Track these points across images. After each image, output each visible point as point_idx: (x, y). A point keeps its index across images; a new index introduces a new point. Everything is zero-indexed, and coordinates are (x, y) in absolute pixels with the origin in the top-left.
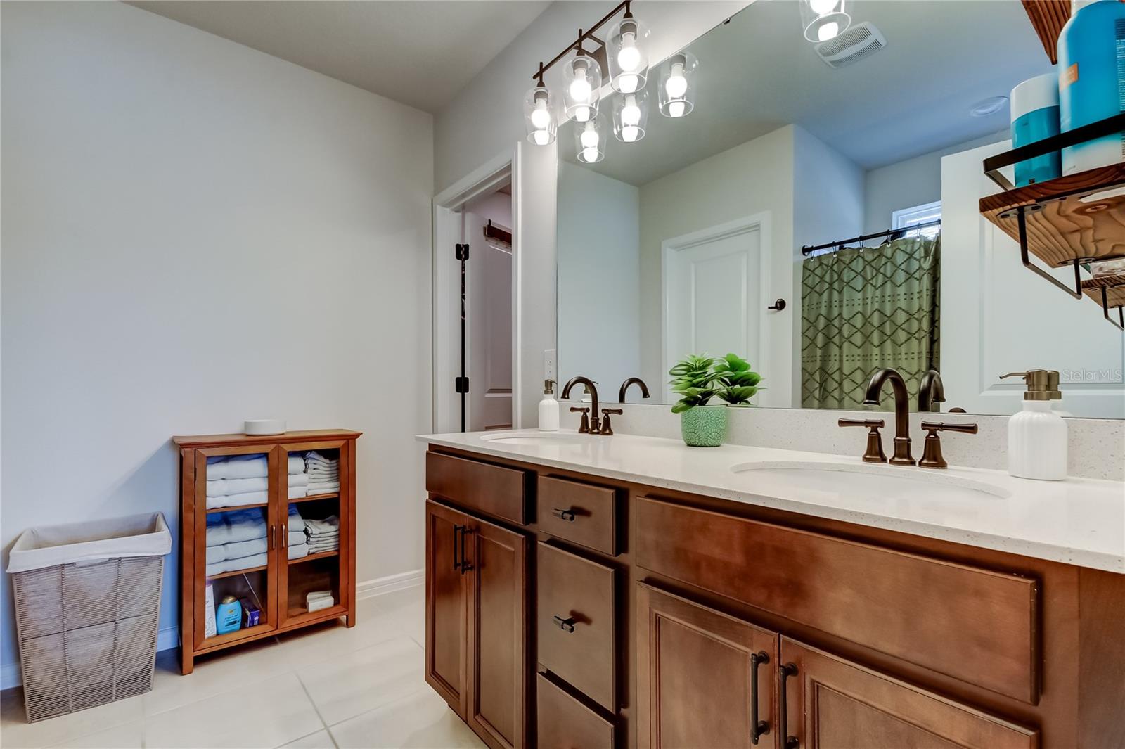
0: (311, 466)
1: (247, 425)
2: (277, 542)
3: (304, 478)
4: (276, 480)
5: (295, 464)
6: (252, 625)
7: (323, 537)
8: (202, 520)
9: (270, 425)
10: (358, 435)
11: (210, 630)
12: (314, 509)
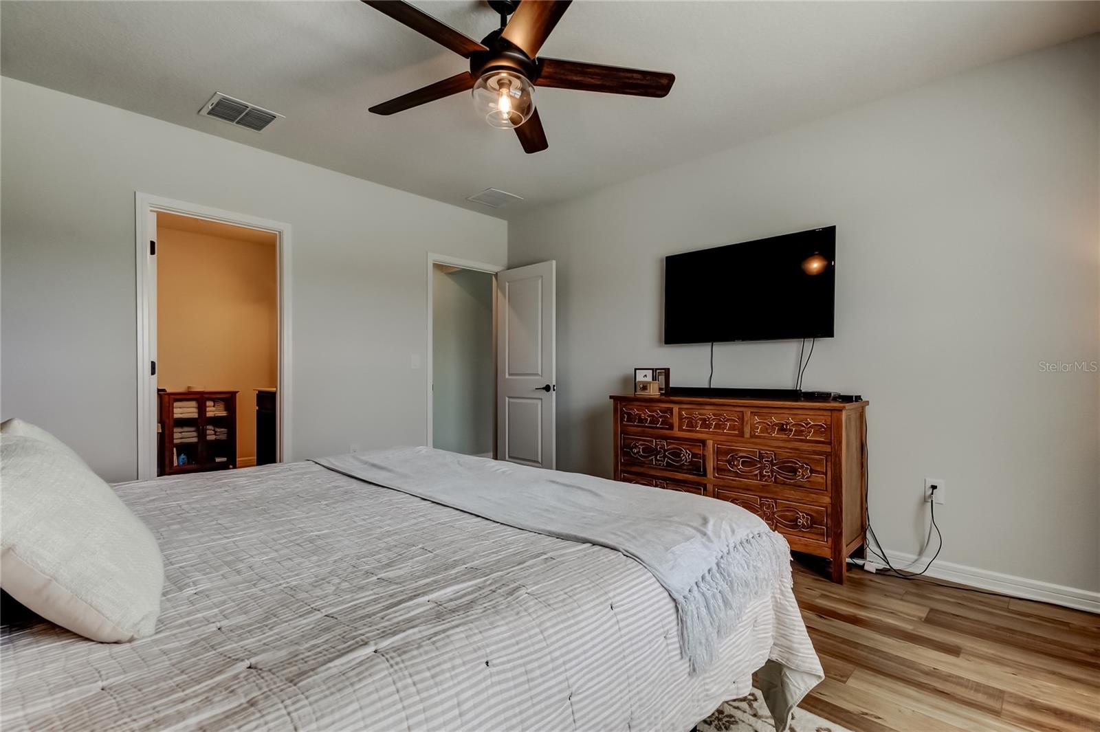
0: (216, 405)
1: (189, 388)
2: (202, 435)
3: (213, 409)
4: (202, 409)
5: (209, 403)
6: (192, 464)
7: (222, 433)
8: (172, 423)
9: (199, 388)
10: (237, 392)
11: (175, 464)
12: (216, 422)
